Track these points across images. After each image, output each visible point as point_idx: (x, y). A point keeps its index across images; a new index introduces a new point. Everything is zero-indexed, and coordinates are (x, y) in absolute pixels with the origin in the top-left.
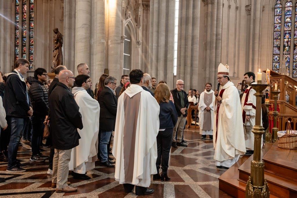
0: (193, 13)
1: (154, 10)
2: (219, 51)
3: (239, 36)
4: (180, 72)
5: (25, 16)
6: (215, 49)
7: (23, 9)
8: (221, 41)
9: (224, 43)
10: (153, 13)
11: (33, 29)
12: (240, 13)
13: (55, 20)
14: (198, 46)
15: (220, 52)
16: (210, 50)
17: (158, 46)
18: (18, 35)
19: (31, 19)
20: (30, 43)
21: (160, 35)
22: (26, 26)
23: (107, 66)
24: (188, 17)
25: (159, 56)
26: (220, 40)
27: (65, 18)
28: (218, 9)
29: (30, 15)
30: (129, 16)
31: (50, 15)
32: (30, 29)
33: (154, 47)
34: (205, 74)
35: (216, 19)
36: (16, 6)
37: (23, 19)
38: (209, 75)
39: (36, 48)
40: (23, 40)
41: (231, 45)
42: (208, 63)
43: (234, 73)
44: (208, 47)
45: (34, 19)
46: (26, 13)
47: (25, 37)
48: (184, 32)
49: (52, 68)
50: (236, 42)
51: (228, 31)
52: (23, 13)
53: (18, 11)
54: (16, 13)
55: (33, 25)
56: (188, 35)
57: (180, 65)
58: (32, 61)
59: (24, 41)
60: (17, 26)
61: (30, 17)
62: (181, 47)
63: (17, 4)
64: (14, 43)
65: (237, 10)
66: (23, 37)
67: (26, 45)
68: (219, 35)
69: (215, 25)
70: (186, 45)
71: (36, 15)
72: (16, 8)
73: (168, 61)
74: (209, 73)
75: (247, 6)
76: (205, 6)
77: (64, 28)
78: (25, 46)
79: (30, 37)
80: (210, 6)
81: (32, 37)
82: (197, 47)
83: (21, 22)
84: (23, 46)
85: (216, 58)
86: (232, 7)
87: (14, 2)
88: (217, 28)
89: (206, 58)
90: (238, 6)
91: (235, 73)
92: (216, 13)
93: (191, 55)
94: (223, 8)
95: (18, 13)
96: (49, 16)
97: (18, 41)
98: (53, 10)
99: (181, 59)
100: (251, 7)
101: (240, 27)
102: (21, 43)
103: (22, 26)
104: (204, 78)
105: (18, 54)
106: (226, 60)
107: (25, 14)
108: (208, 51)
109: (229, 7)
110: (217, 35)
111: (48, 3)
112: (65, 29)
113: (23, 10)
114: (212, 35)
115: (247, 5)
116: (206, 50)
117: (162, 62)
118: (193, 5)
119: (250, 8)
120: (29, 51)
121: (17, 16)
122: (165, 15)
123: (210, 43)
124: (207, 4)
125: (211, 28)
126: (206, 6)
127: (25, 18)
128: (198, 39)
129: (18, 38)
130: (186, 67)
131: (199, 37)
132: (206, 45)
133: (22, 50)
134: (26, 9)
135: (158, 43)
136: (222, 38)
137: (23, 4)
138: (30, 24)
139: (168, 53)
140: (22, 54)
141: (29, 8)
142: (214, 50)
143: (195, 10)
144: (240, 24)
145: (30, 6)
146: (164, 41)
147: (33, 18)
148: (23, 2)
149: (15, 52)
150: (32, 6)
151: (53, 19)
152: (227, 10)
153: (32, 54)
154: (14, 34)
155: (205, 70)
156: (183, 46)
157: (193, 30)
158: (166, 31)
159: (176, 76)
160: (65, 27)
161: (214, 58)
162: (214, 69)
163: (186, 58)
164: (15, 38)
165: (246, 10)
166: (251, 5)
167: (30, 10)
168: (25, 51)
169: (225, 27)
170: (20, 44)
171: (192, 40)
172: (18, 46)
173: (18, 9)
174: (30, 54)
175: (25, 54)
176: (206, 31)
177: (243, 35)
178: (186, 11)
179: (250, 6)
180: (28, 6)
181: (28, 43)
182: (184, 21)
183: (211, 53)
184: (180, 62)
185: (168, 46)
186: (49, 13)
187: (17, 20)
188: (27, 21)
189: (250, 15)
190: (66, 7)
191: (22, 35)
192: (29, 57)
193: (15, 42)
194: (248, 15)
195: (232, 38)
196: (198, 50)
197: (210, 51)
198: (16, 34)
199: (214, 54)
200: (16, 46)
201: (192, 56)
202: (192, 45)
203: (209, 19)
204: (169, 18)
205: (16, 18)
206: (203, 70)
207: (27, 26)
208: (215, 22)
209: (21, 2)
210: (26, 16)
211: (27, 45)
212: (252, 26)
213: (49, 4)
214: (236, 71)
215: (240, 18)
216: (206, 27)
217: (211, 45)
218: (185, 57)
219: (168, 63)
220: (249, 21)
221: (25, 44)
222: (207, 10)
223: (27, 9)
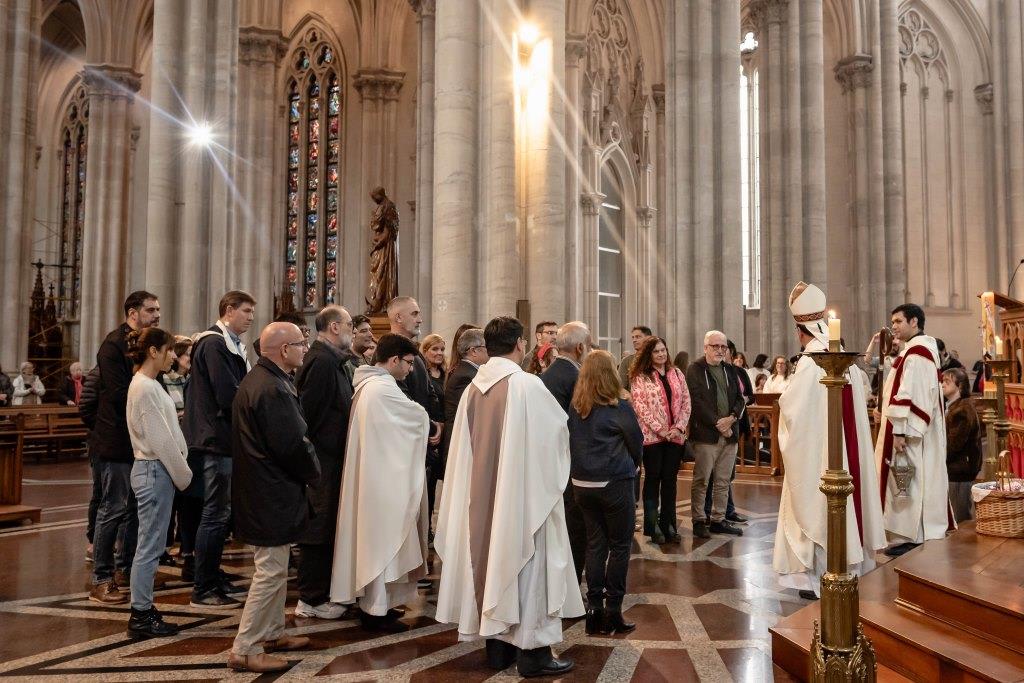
0: (804, 116)
1: (678, 116)
2: (899, 228)
3: (962, 178)
4: (770, 298)
5: (314, 151)
6: (886, 222)
7: (308, 132)
8: (901, 198)
9: (915, 205)
10: (674, 127)
11: (336, 187)
12: (959, 108)
13: (396, 158)
14: (824, 218)
15: (901, 232)
16: (869, 227)
17: (692, 223)
18: (296, 206)
19: (331, 161)
20: (326, 228)
21: (697, 190)
22: (316, 180)
23: (526, 290)
24: (788, 130)
25: (697, 253)
26: (898, 193)
27: (420, 151)
28: (885, 102)
29: (329, 148)
30: (615, 135)
31: (383, 144)
32: (327, 187)
33: (679, 227)
34: (857, 301)
35: (880, 131)
36: (291, 124)
37: (308, 159)
38: (870, 306)
39: (342, 243)
40: (307, 222)
41: (938, 208)
42: (863, 266)
43: (953, 295)
44: (862, 220)
45: (338, 160)
46: (316, 142)
47: (314, 213)
48: (776, 177)
49: (368, 303)
50: (953, 198)
51: (926, 165)
52: (309, 144)
53: (296, 139)
54: (291, 146)
55: (335, 175)
56: (790, 186)
57: (770, 279)
58: (333, 279)
59: (312, 224)
60: (294, 183)
61: (329, 155)
62: (770, 223)
63: (294, 121)
64: (283, 232)
65: (948, 101)
66: (308, 212)
67: (317, 234)
68: (894, 178)
69: (880, 151)
70: (785, 214)
71: (344, 147)
72: (290, 131)
73: (725, 266)
74: (870, 298)
75: (979, 88)
76: (844, 93)
77: (417, 183)
78: (314, 237)
79: (327, 212)
80: (860, 93)
81: (334, 211)
82: (820, 221)
83: (303, 169)
84: (308, 238)
85: (888, 250)
86: (931, 93)
87: (286, 115)
88: (885, 157)
89: (856, 251)
90: (951, 87)
91: (957, 295)
92: (880, 112)
93: (801, 246)
94: (905, 97)
95: (296, 145)
96: (380, 146)
97: (294, 225)
98: (392, 130)
99: (774, 259)
100: (992, 90)
101: (961, 152)
102: (302, 230)
103: (308, 179)
104: (855, 315)
105: (294, 263)
106: (921, 256)
107: (315, 146)
108: (863, 231)
109: (924, 92)
110: (887, 181)
111: (377, 112)
112: (419, 186)
113: (309, 136)
114: (871, 180)
115: (980, 83)
116: (856, 226)
117: (706, 270)
118: (801, 94)
119: (989, 92)
120: (325, 253)
121: (293, 154)
122: (710, 129)
123: (869, 206)
124: (852, 88)
125: (868, 159)
126: (849, 93)
127: (315, 158)
128: (824, 197)
129: (295, 216)
130: (788, 282)
131: (823, 188)
132: (854, 210)
133: (306, 248)
134: (317, 133)
135: (692, 212)
136: (904, 185)
137: (310, 120)
138: (327, 174)
139: (725, 241)
140: (306, 261)
141: (328, 129)
142: (881, 227)
143: (810, 109)
144: (960, 143)
145: (328, 123)
146: (712, 208)
147: (336, 155)
148: (309, 114)
149: (286, 257)
150: (333, 122)
151: (391, 155)
152: (918, 103)
153: (334, 259)
154: (284, 205)
155: (856, 290)
156: (776, 220)
157: (805, 168)
158: (714, 176)
159: (756, 312)
160: (420, 180)
161: (883, 252)
162: (884, 283)
163: (788, 255)
164: (288, 215)
165: (979, 100)
166: (992, 84)
167: (330, 132)
168: (313, 253)
169: (914, 152)
170: (300, 234)
171: (803, 200)
172: (295, 238)
173: (296, 133)
174: (328, 259)
175: (314, 260)
176: (853, 170)
177: (974, 174)
178: (782, 114)
179: (990, 86)
180: (324, 122)
181: (322, 228)
182: (776, 144)
183: (872, 237)
184: (770, 269)
185: (724, 220)
186: (379, 140)
187: (294, 166)
188: (320, 168)
189: (992, 113)
190: (423, 122)
191: (307, 207)
192: (325, 271)
193: (287, 228)
194: (985, 114)
195: (938, 186)
196: (824, 228)
197: (869, 229)
198: (290, 205)
199: (881, 239)
200: (289, 238)
201: (806, 250)
202: (804, 215)
203: (861, 131)
204: (724, 138)
205: (290, 159)
206: (848, 289)
207: (320, 181)
208: (880, 142)
209: (305, 113)
210: (317, 151)
211: (320, 234)
212: (999, 147)
213: (380, 114)
214: (958, 290)
215: (960, 125)
216: (851, 156)
217: (869, 210)
218: (785, 251)
219: (727, 273)
220: (988, 131)
221: (314, 231)
222: (853, 105)
223: (320, 130)
